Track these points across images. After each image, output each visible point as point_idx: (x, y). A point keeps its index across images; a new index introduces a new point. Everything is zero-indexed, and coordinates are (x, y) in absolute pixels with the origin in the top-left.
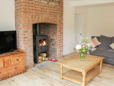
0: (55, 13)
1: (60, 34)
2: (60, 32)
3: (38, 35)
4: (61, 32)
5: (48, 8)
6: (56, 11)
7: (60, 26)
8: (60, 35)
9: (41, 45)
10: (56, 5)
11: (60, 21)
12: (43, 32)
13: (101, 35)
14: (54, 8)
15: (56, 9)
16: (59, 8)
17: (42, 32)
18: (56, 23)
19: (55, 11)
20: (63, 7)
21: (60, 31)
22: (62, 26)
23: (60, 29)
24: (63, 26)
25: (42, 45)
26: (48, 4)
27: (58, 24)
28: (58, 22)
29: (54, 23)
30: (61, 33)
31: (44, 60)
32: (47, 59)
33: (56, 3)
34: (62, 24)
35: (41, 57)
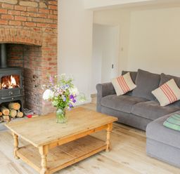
0: (36, 22)
1: (49, 66)
2: (48, 62)
3: (3, 66)
4: (52, 61)
5: (17, 13)
6: (38, 20)
7: (48, 49)
8: (50, 68)
9: (5, 86)
10: (38, 7)
11: (49, 40)
12: (20, 61)
13: (139, 70)
14: (35, 12)
15: (38, 15)
16: (47, 12)
17: (17, 61)
18: (38, 44)
19: (35, 20)
20: (56, 10)
21: (50, 59)
22: (54, 50)
23: (50, 55)
24: (56, 49)
25: (8, 86)
26: (18, 4)
27: (44, 45)
28: (44, 41)
29: (33, 43)
30: (50, 64)
31: (16, 117)
32: (21, 114)
33: (38, 3)
34: (55, 45)
35: (8, 110)
